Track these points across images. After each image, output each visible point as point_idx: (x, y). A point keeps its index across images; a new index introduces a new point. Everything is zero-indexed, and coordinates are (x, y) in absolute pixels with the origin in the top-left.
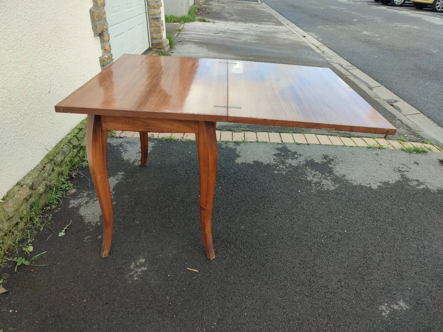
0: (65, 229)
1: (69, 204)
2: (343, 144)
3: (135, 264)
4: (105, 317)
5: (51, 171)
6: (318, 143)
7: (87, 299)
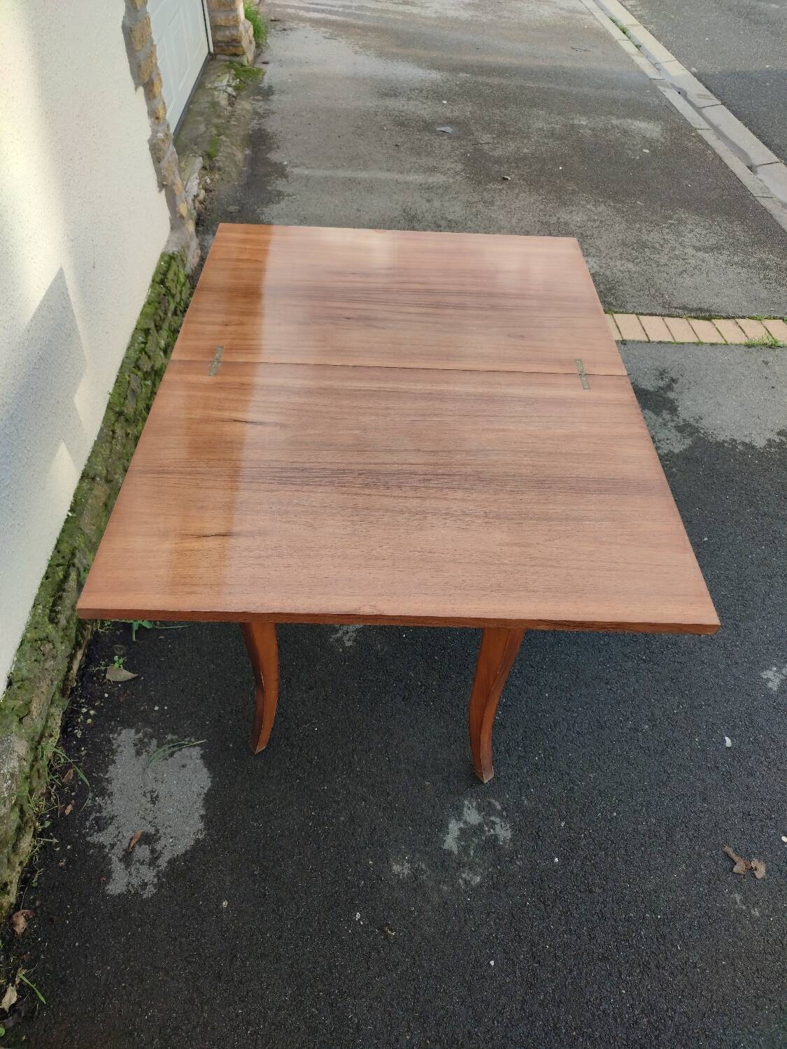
2: (696, 340)
6: (644, 338)
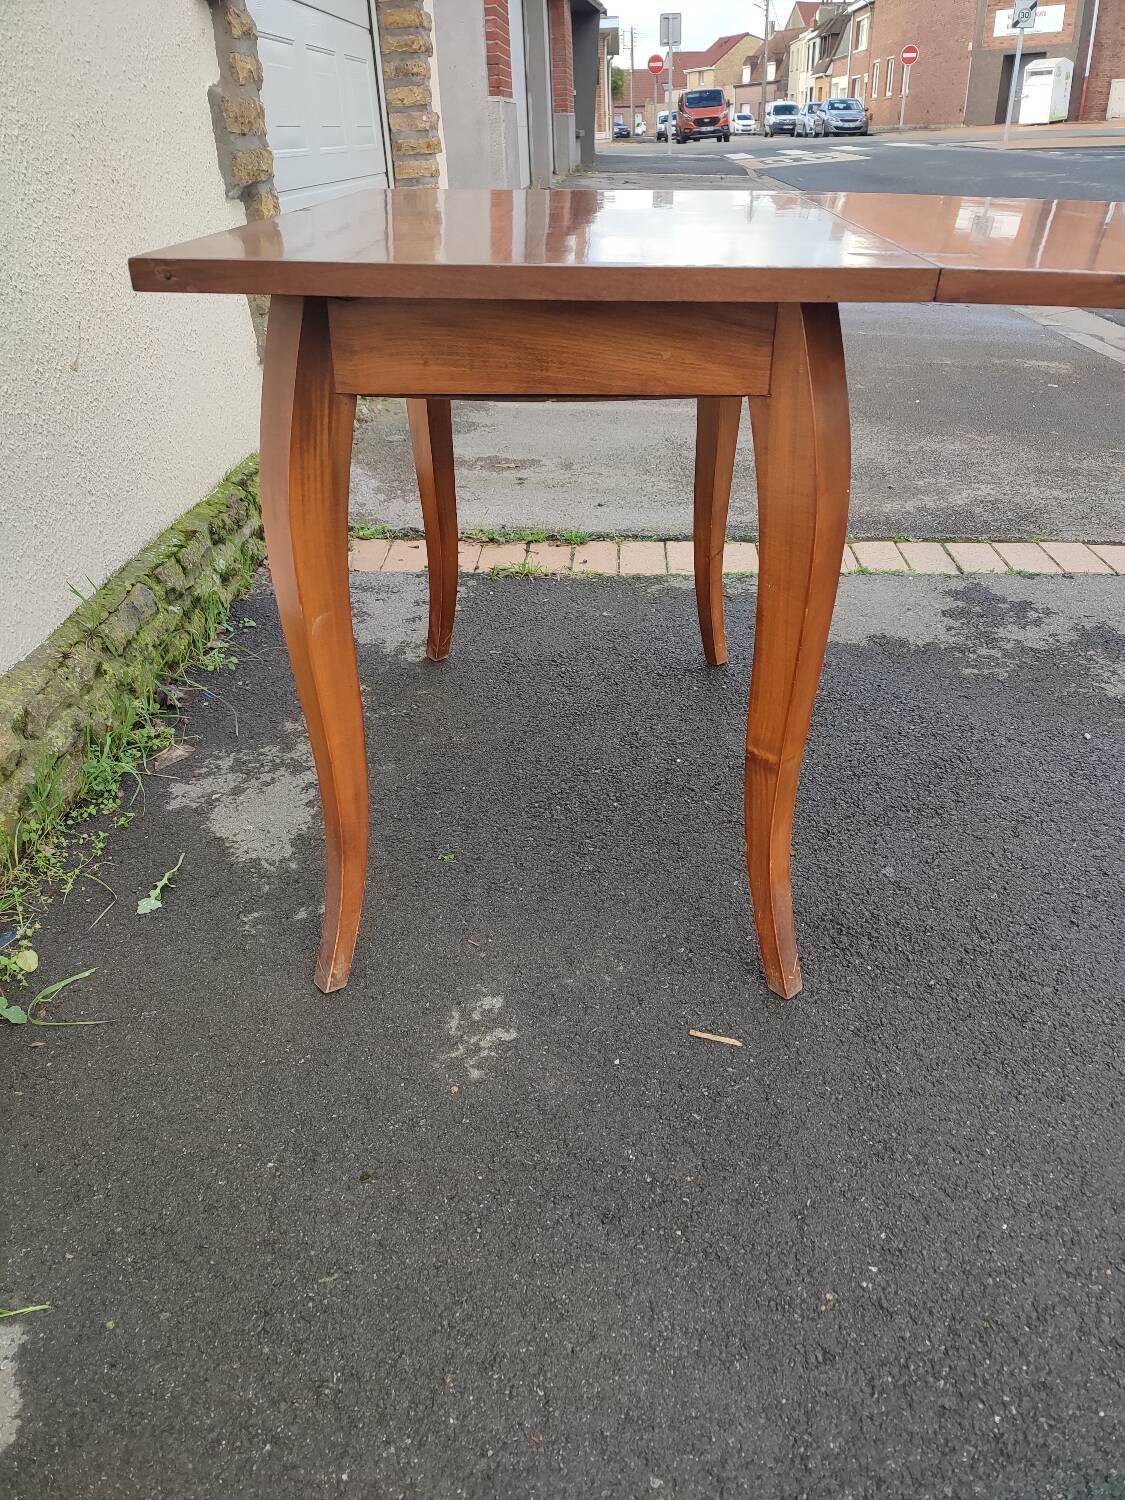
0: (160, 884)
1: (167, 796)
3: (465, 1015)
4: (369, 1235)
5: (91, 674)
6: (1106, 570)
7: (281, 1160)
